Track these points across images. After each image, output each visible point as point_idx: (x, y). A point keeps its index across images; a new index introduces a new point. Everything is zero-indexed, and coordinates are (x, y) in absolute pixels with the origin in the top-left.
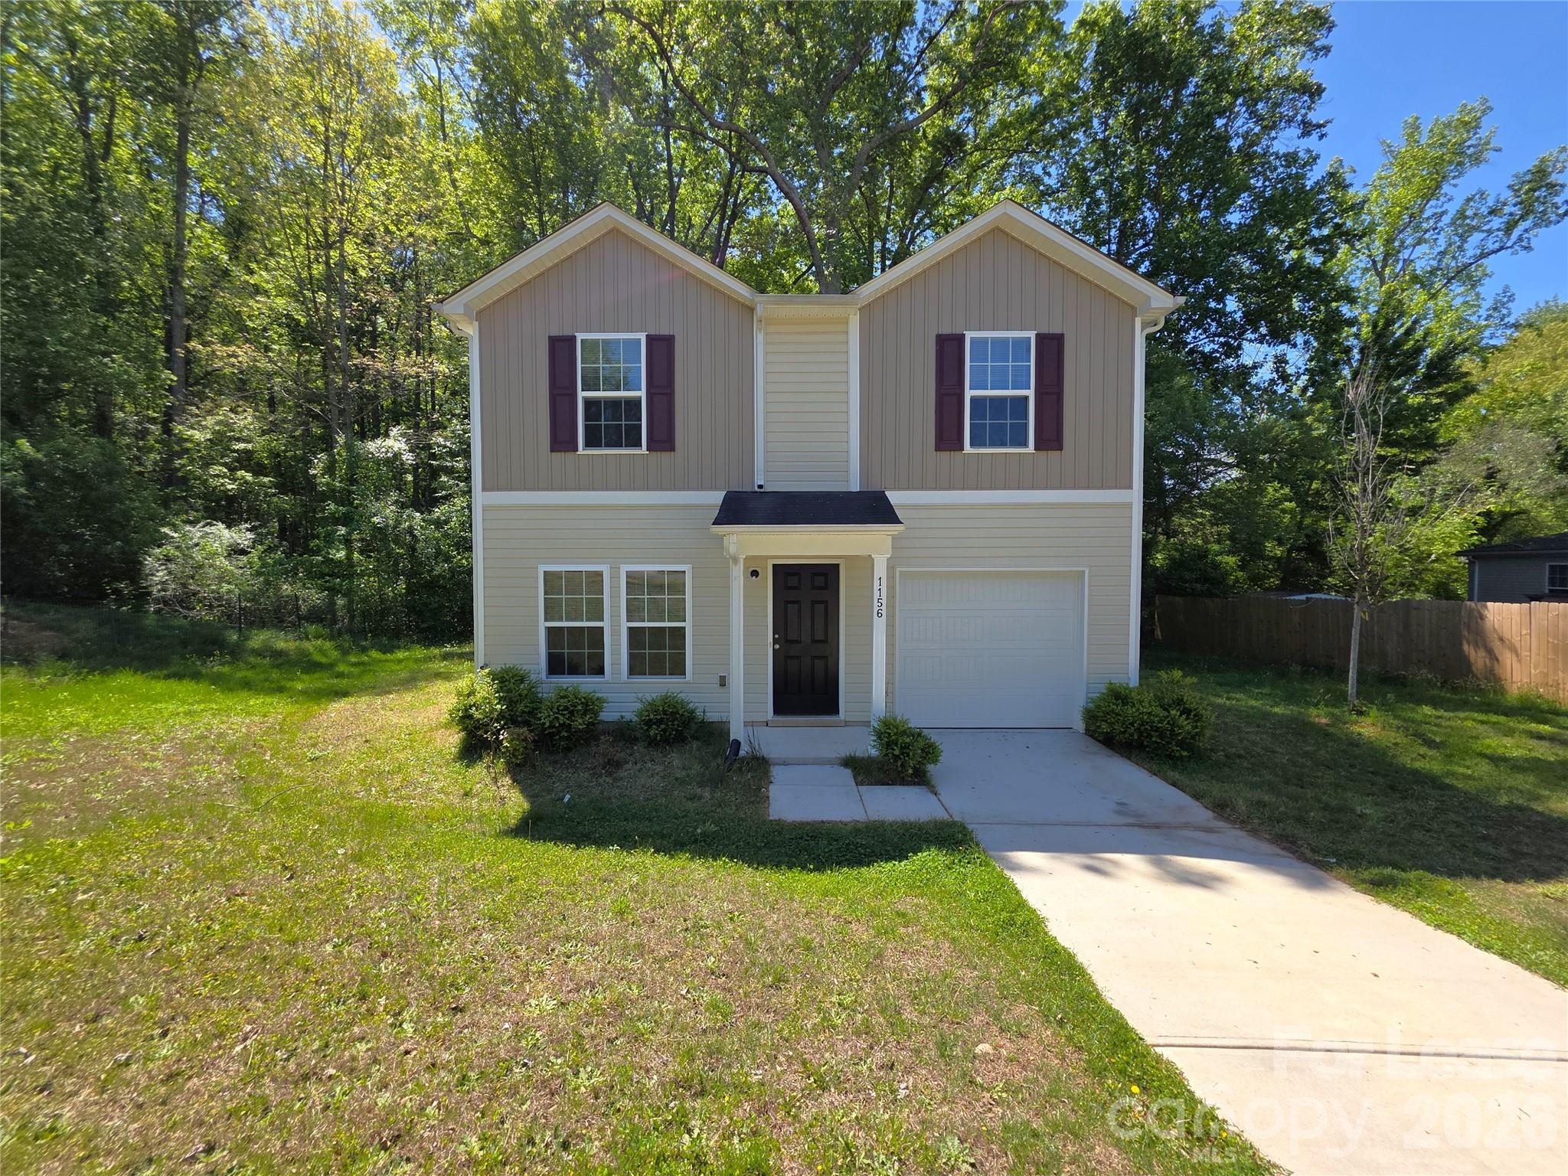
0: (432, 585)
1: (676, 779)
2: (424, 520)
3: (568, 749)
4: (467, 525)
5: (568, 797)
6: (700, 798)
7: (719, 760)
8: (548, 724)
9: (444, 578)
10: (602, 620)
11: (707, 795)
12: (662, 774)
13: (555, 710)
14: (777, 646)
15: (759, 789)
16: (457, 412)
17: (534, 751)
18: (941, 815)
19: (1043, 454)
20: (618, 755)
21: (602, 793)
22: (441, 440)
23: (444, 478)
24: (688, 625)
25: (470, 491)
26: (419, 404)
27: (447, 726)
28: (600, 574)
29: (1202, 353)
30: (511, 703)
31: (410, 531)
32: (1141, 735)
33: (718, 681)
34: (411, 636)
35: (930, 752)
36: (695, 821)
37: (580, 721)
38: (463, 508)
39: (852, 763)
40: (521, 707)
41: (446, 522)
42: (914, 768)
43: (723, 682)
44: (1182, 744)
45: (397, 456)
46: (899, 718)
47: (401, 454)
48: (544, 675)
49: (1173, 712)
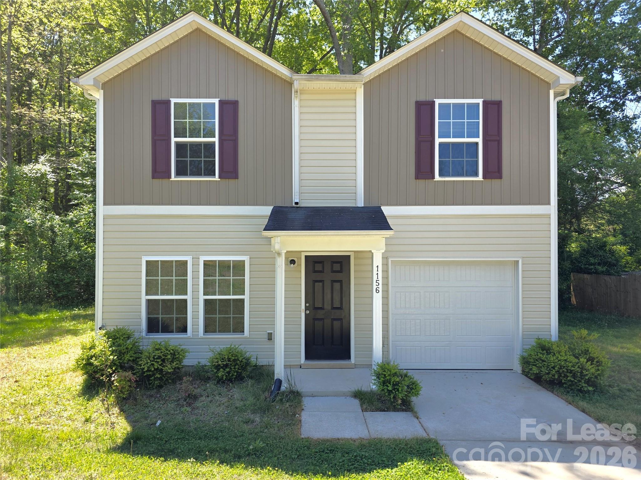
0: (66, 266)
1: (237, 408)
2: (62, 221)
3: (160, 387)
4: (92, 224)
5: (159, 422)
6: (253, 422)
7: (266, 394)
8: (146, 369)
9: (75, 261)
10: (186, 294)
11: (258, 419)
12: (226, 404)
13: (152, 359)
14: (308, 312)
15: (294, 415)
16: (87, 145)
17: (136, 388)
18: (422, 434)
19: (489, 181)
20: (196, 391)
21: (183, 419)
22: (75, 166)
23: (77, 192)
24: (246, 297)
25: (95, 201)
26: (61, 139)
27: (74, 370)
28: (185, 263)
29: (599, 108)
30: (120, 354)
31: (52, 228)
32: (560, 376)
33: (266, 336)
34: (50, 303)
35: (413, 388)
36: (249, 439)
37: (169, 366)
38: (90, 212)
39: (359, 395)
40: (127, 357)
41: (77, 222)
42: (403, 400)
43: (270, 337)
44: (588, 382)
45: (43, 175)
46: (392, 363)
47: (46, 174)
48: (144, 334)
49: (582, 360)
